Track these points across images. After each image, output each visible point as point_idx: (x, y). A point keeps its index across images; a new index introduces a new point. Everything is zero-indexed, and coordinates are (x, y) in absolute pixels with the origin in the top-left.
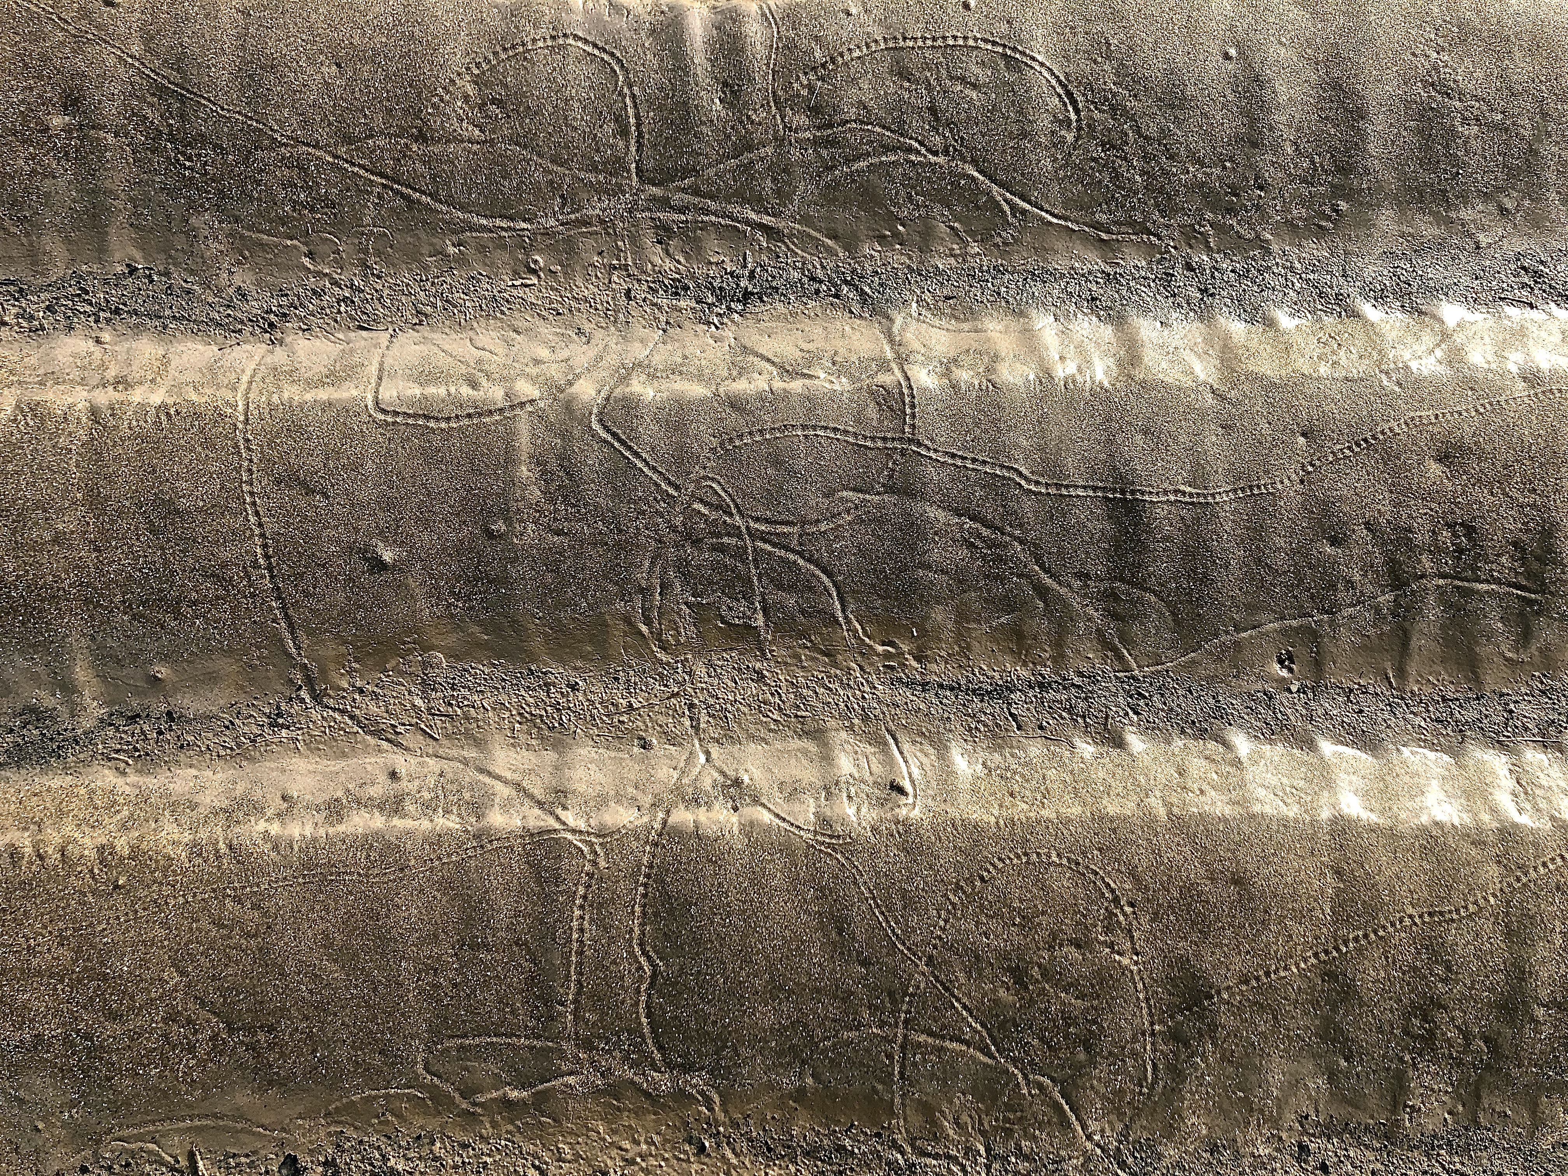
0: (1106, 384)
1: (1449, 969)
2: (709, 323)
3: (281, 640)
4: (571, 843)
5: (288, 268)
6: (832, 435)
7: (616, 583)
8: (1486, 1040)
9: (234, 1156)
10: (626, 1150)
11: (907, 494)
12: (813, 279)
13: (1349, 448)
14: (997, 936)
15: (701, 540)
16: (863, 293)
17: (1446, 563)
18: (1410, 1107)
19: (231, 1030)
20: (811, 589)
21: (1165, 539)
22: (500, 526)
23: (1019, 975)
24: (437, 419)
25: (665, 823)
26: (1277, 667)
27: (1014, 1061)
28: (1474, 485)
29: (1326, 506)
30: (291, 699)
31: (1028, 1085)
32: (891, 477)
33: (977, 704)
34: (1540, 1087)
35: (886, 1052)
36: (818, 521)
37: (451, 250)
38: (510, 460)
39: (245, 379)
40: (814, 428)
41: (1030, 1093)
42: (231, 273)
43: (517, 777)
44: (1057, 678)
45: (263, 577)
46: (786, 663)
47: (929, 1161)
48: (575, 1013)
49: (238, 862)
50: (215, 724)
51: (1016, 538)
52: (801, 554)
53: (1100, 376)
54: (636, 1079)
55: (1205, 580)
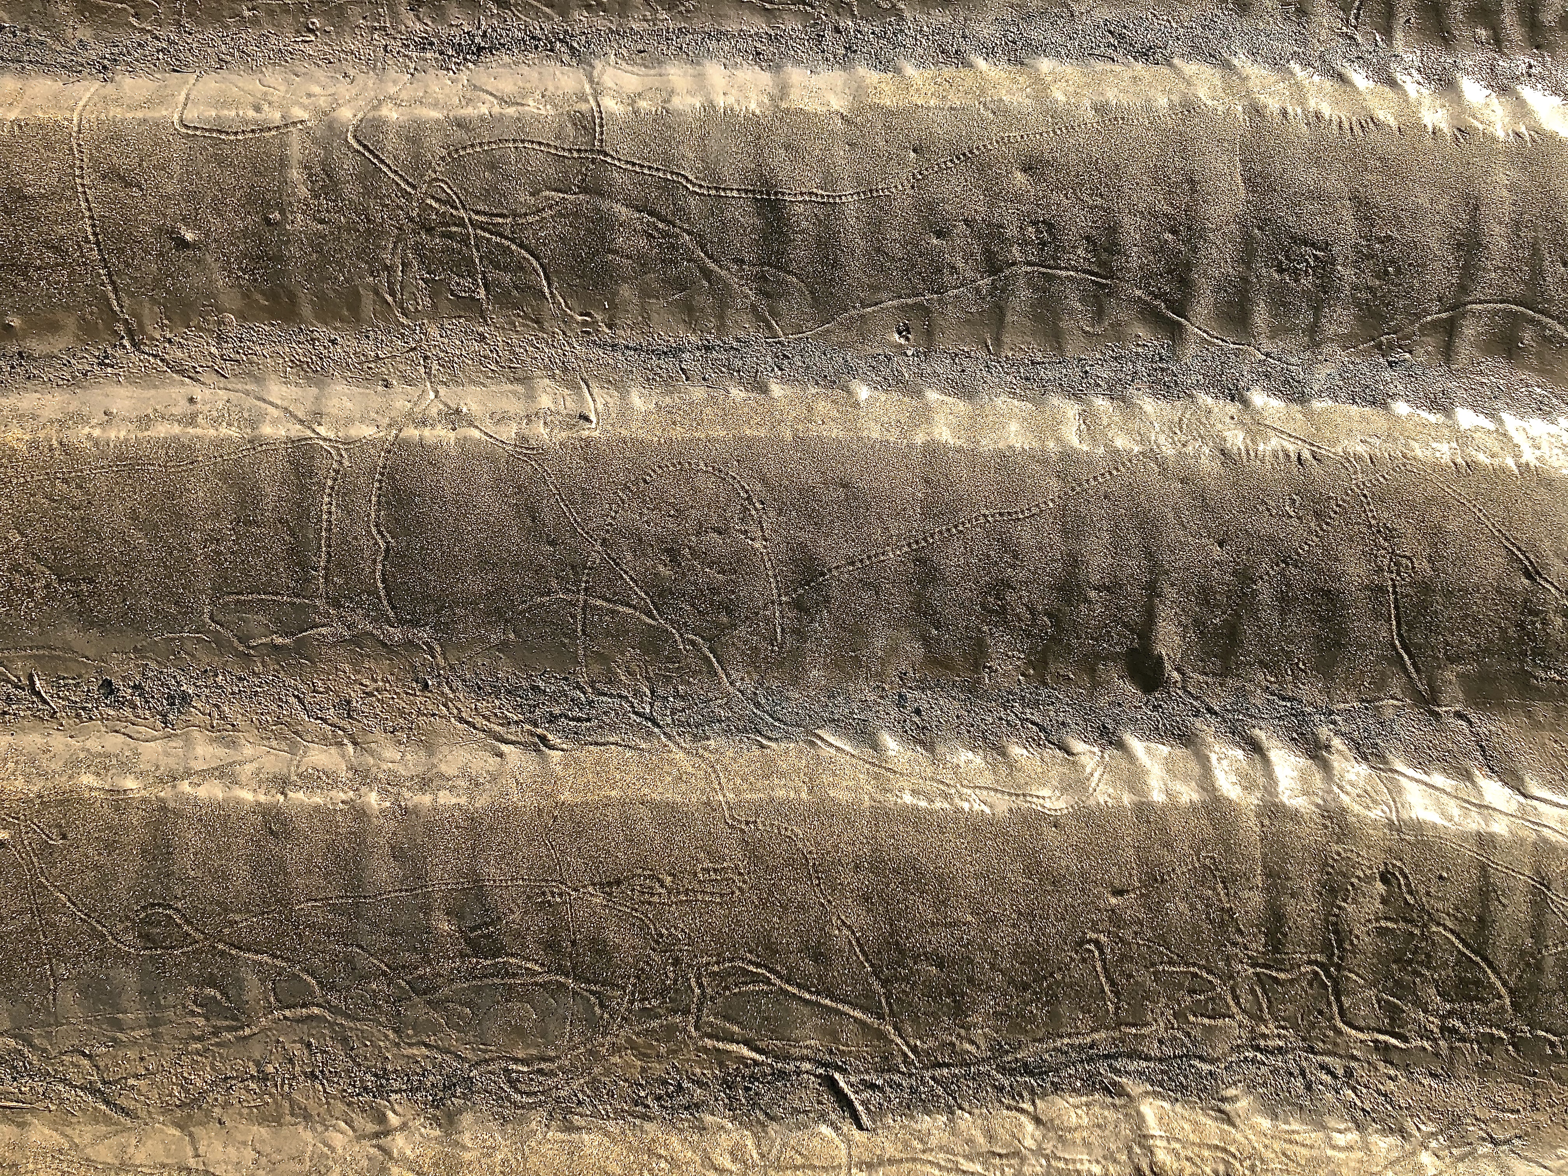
0: (758, 112)
1: (1016, 557)
2: (448, 69)
3: (108, 299)
4: (322, 447)
5: (118, 26)
6: (537, 147)
7: (366, 262)
8: (1050, 615)
9: (64, 678)
10: (366, 686)
11: (596, 193)
12: (534, 38)
13: (951, 161)
14: (656, 524)
15: (433, 229)
16: (572, 48)
17: (1033, 254)
18: (989, 668)
19: (60, 582)
20: (522, 268)
21: (803, 232)
22: (276, 216)
23: (673, 554)
24: (227, 133)
25: (397, 436)
26: (897, 336)
27: (672, 622)
28: (1052, 190)
29: (931, 207)
30: (115, 346)
31: (683, 642)
32: (584, 180)
33: (655, 361)
34: (1098, 657)
35: (570, 613)
36: (526, 214)
37: (247, 13)
38: (283, 163)
39: (81, 103)
40: (523, 141)
41: (685, 649)
42: (75, 29)
43: (285, 404)
44: (719, 342)
45: (92, 249)
46: (503, 328)
47: (605, 699)
48: (326, 577)
49: (67, 454)
50: (56, 363)
51: (685, 230)
52: (513, 240)
53: (753, 106)
54: (374, 632)
55: (835, 265)
